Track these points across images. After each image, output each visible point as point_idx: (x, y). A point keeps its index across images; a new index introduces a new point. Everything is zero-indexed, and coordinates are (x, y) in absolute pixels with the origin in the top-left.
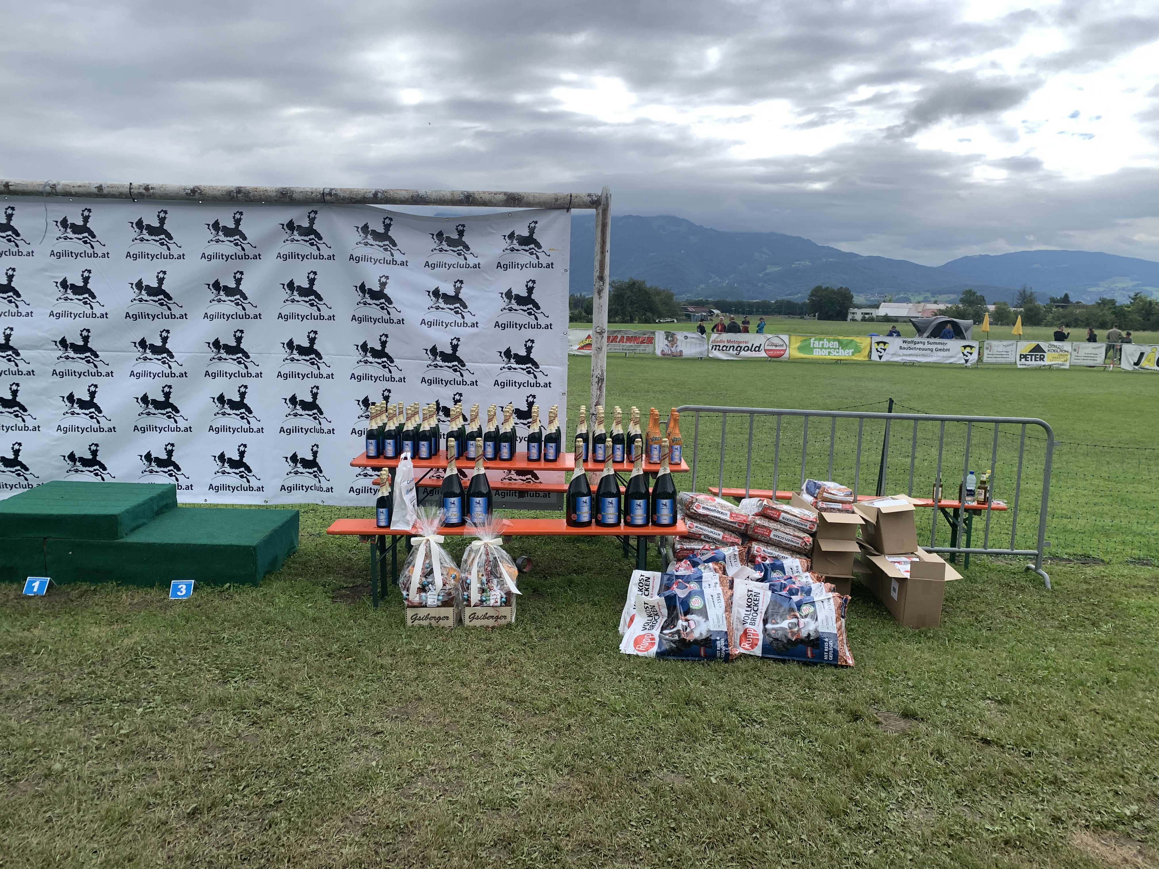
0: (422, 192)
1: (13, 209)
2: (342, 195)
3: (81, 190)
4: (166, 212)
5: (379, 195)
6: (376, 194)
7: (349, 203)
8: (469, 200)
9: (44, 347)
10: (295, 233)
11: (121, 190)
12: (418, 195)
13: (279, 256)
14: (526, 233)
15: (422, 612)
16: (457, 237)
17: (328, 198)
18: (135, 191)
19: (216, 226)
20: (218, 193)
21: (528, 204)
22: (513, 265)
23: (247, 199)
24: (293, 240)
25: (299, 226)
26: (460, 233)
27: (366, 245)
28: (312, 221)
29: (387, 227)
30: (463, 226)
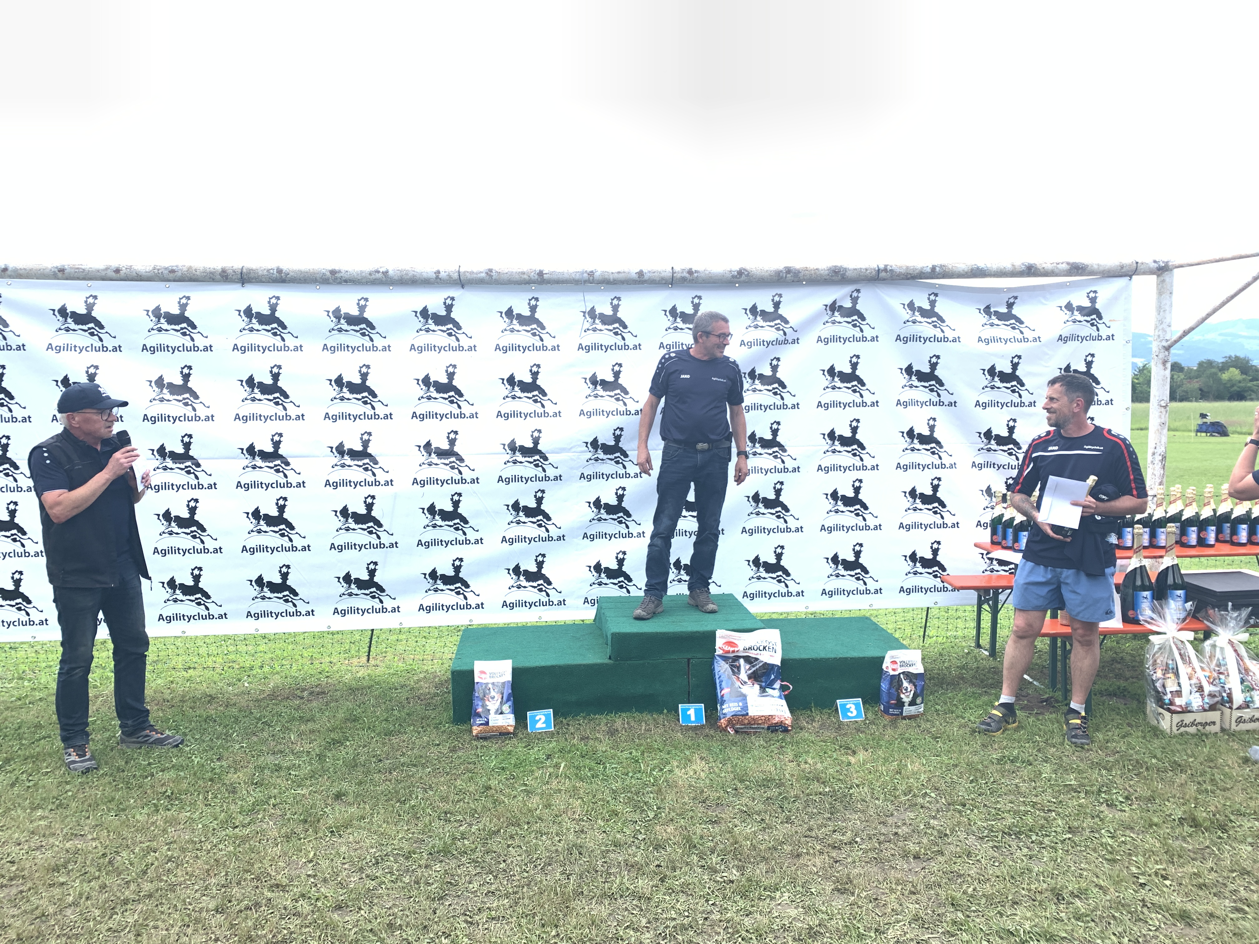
0: (981, 265)
1: (537, 299)
2: (898, 270)
3: (621, 276)
4: (700, 298)
5: (938, 269)
6: (934, 268)
7: (903, 279)
8: (1030, 271)
9: (573, 450)
10: (836, 314)
11: (663, 274)
12: (978, 268)
13: (819, 339)
15: (1188, 718)
16: (1005, 310)
17: (883, 274)
18: (679, 275)
19: (754, 310)
20: (767, 274)
21: (1092, 273)
22: (1074, 337)
23: (796, 279)
24: (834, 322)
25: (840, 307)
26: (1010, 306)
27: (914, 323)
28: (855, 300)
29: (933, 303)
30: (1016, 298)
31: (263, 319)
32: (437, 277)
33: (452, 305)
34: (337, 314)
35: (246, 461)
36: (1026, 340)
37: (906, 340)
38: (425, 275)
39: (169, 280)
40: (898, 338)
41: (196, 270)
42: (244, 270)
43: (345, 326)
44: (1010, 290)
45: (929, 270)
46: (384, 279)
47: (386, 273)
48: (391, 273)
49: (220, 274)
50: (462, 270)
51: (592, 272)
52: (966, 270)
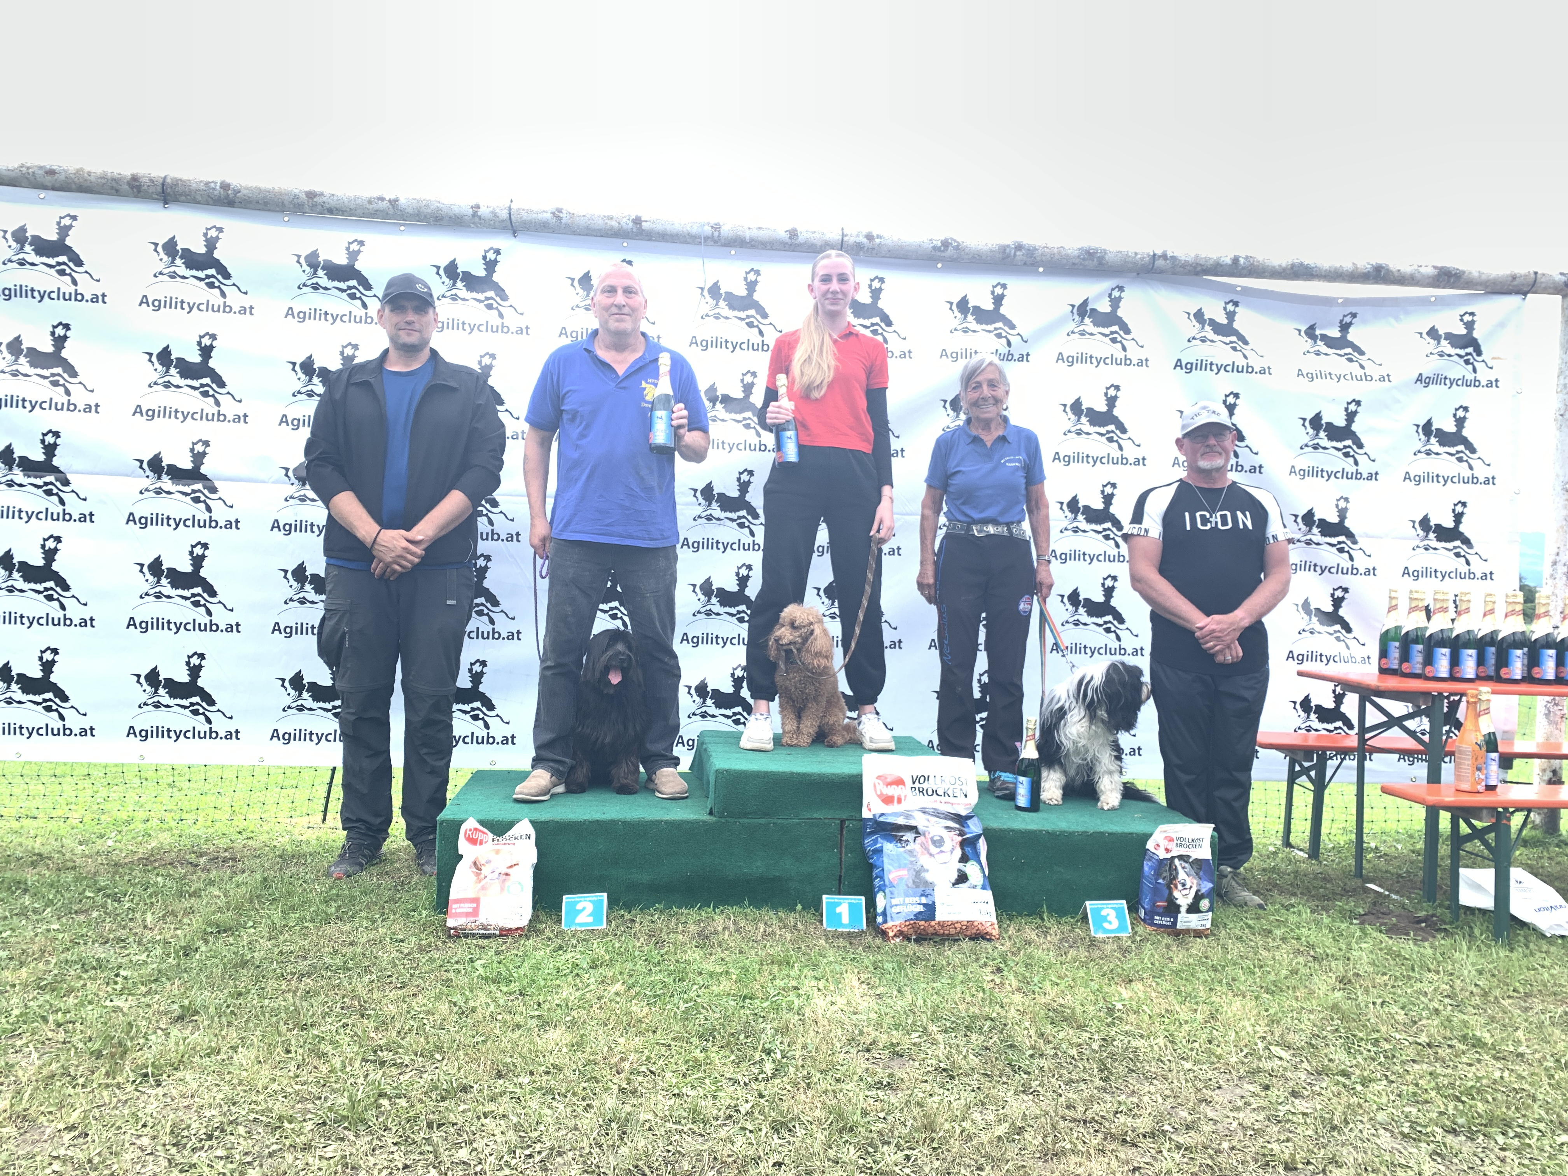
0: (1307, 260)
1: (630, 263)
3: (763, 235)
5: (1242, 261)
6: (1235, 260)
7: (1189, 273)
8: (1379, 274)
10: (1087, 320)
12: (1302, 264)
13: (1060, 357)
14: (1460, 330)
17: (1160, 263)
18: (851, 240)
19: (963, 305)
20: (986, 248)
21: (1470, 285)
22: (1438, 379)
23: (1029, 261)
24: (1083, 334)
25: (1093, 310)
26: (1345, 327)
27: (1203, 341)
28: (1115, 303)
29: (1231, 316)
30: (1354, 315)
31: (193, 261)
32: (475, 214)
33: (495, 262)
34: (313, 262)
35: (147, 481)
36: (1367, 378)
37: (1190, 368)
38: (456, 210)
39: (44, 187)
40: (1178, 364)
41: (89, 174)
42: (169, 180)
43: (324, 281)
44: (1347, 302)
45: (1228, 261)
46: (391, 211)
47: (394, 202)
48: (402, 201)
49: (128, 183)
50: (514, 206)
51: (718, 224)
52: (1284, 265)
